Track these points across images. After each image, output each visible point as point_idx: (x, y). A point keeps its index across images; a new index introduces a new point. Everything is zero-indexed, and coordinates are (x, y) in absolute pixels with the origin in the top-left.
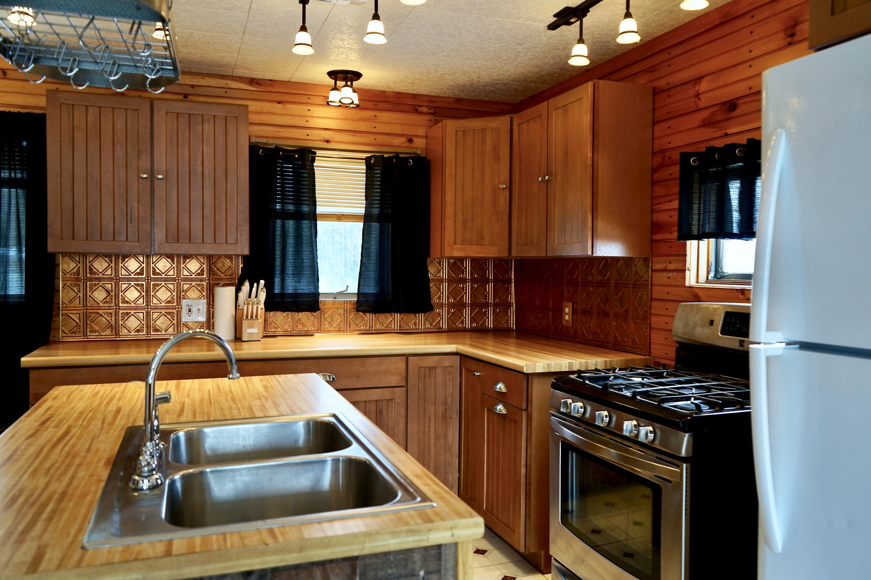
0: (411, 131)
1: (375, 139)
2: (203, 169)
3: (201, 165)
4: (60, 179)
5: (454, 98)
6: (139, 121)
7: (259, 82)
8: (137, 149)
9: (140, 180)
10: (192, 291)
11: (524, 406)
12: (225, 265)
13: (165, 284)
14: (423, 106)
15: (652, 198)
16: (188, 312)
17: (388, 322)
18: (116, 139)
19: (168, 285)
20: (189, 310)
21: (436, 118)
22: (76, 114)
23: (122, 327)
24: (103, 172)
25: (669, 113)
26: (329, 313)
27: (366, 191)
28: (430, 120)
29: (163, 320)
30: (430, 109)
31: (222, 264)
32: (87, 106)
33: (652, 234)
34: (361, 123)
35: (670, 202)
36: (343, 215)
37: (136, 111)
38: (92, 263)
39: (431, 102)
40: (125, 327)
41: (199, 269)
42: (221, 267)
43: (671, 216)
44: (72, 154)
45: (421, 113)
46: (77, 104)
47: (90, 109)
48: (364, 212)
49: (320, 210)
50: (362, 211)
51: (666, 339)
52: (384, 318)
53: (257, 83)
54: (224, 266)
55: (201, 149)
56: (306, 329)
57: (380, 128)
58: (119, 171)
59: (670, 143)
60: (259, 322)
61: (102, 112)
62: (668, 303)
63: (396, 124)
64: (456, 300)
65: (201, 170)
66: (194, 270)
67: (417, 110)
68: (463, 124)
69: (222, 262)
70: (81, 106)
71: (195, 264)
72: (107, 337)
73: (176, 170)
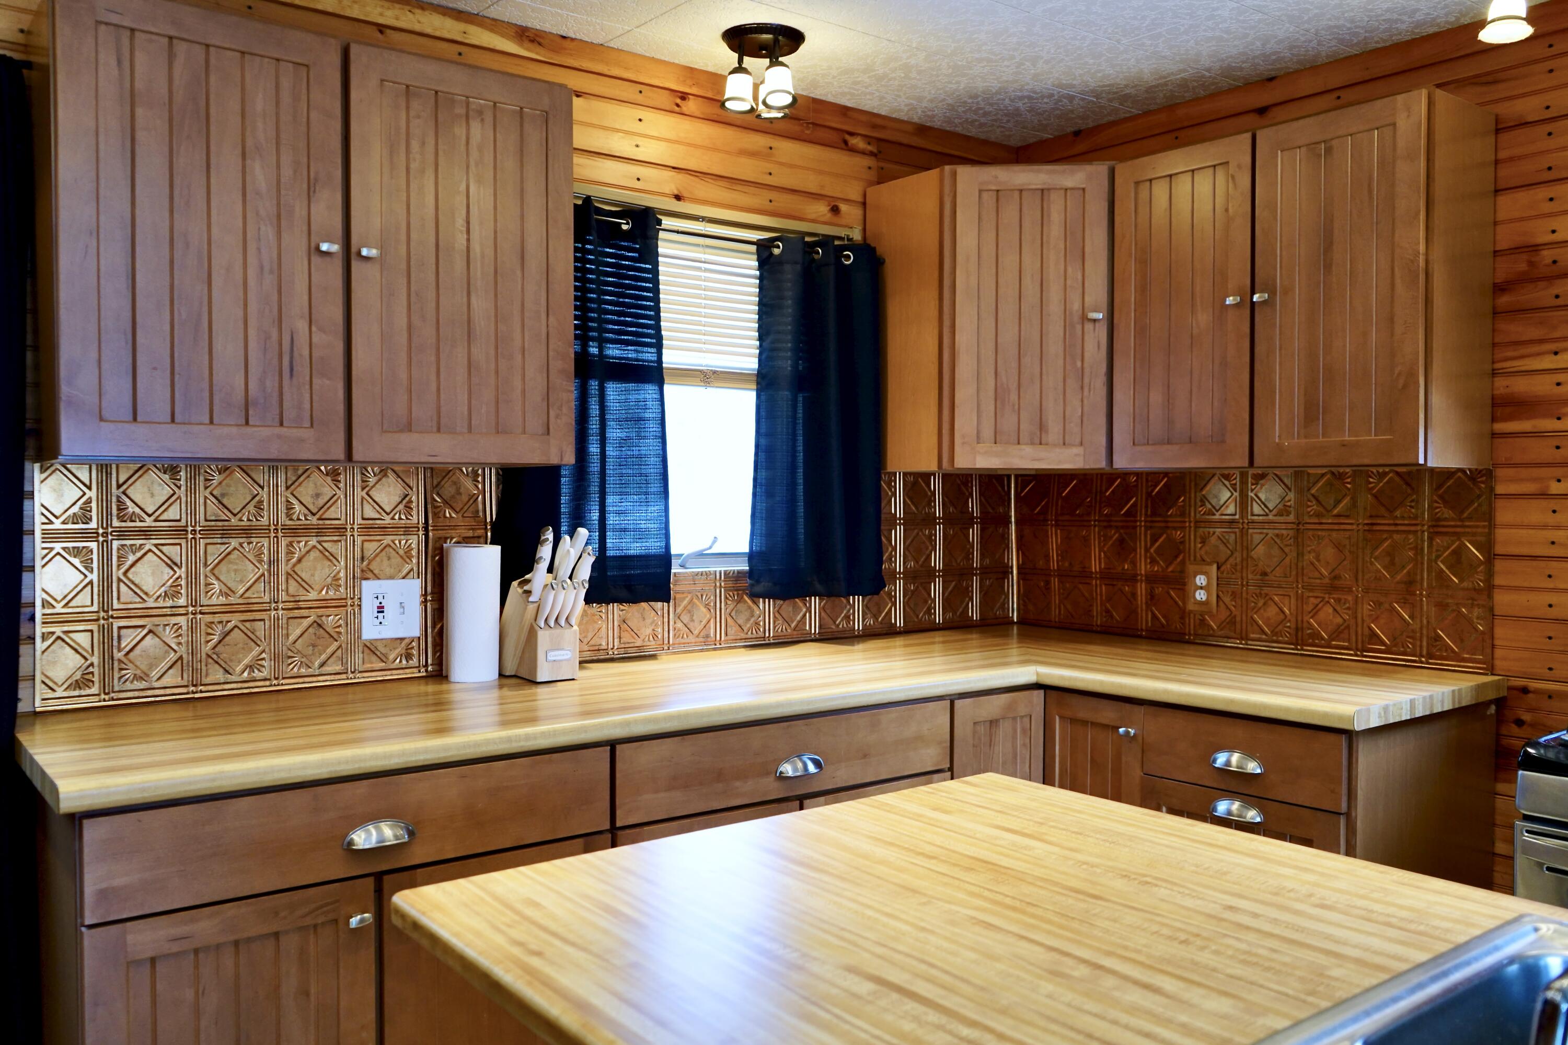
0: (834, 188)
1: (771, 201)
2: (468, 240)
3: (464, 229)
4: (95, 244)
5: (915, 124)
6: (311, 96)
7: (538, 39)
8: (305, 173)
9: (316, 259)
10: (385, 559)
11: (1344, 807)
12: (462, 490)
13: (319, 542)
14: (858, 134)
15: (1494, 345)
16: (376, 614)
17: (798, 618)
18: (249, 143)
19: (325, 545)
20: (378, 607)
21: (882, 164)
22: (140, 57)
23: (210, 660)
24: (215, 230)
25: (1550, 168)
26: (685, 602)
27: (759, 319)
28: (870, 168)
29: (313, 637)
30: (869, 144)
31: (454, 487)
32: (171, 38)
33: (1494, 419)
34: (744, 160)
35: (1556, 353)
36: (715, 372)
37: (304, 70)
38: (125, 487)
39: (874, 127)
40: (217, 662)
41: (401, 502)
42: (453, 497)
43: (1558, 384)
44: (129, 173)
45: (853, 150)
46: (146, 28)
47: (181, 48)
48: (756, 366)
49: (670, 358)
50: (752, 364)
51: (1550, 638)
52: (791, 609)
53: (532, 41)
54: (460, 494)
55: (463, 187)
56: (639, 643)
57: (782, 178)
58: (259, 229)
59: (1554, 232)
60: (575, 631)
61: (213, 61)
62: (1554, 564)
63: (808, 169)
64: (917, 562)
65: (465, 243)
66: (389, 503)
67: (846, 142)
68: (996, 177)
69: (455, 483)
70: (154, 37)
71: (392, 489)
72: (168, 691)
73: (403, 238)
